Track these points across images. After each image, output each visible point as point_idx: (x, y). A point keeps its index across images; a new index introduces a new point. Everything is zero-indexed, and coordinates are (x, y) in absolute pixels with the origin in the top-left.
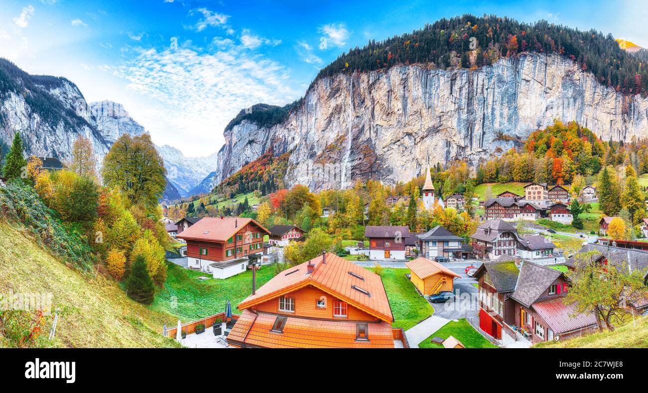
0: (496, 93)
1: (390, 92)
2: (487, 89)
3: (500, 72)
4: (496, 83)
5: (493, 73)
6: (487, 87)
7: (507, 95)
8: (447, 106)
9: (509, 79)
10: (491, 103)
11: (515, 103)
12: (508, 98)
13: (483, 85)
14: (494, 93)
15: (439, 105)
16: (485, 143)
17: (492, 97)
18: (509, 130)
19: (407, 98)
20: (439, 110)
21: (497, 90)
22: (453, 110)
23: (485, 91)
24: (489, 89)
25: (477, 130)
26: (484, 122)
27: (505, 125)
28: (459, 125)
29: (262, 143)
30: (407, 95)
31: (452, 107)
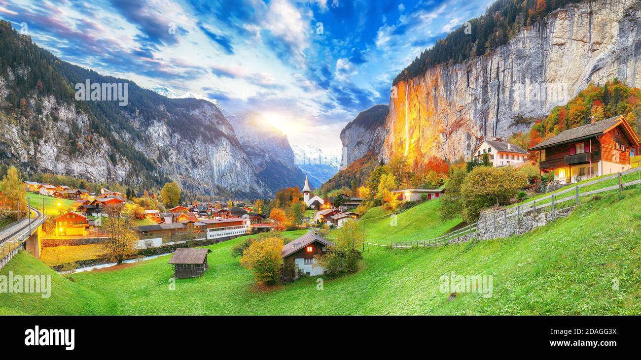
0: (515, 73)
1: (428, 94)
2: (503, 71)
3: (521, 46)
4: (514, 61)
5: (510, 51)
6: (503, 69)
7: (529, 71)
8: (464, 99)
9: (533, 51)
10: (509, 85)
11: (541, 77)
12: (531, 74)
13: (498, 68)
14: (512, 73)
15: (458, 100)
16: (499, 132)
17: (509, 78)
18: (532, 111)
19: (437, 97)
20: (458, 104)
21: (516, 69)
22: (470, 102)
23: (501, 75)
24: (505, 71)
25: (492, 118)
26: (498, 109)
27: (527, 106)
28: (475, 117)
29: (368, 143)
30: (437, 95)
31: (470, 99)
